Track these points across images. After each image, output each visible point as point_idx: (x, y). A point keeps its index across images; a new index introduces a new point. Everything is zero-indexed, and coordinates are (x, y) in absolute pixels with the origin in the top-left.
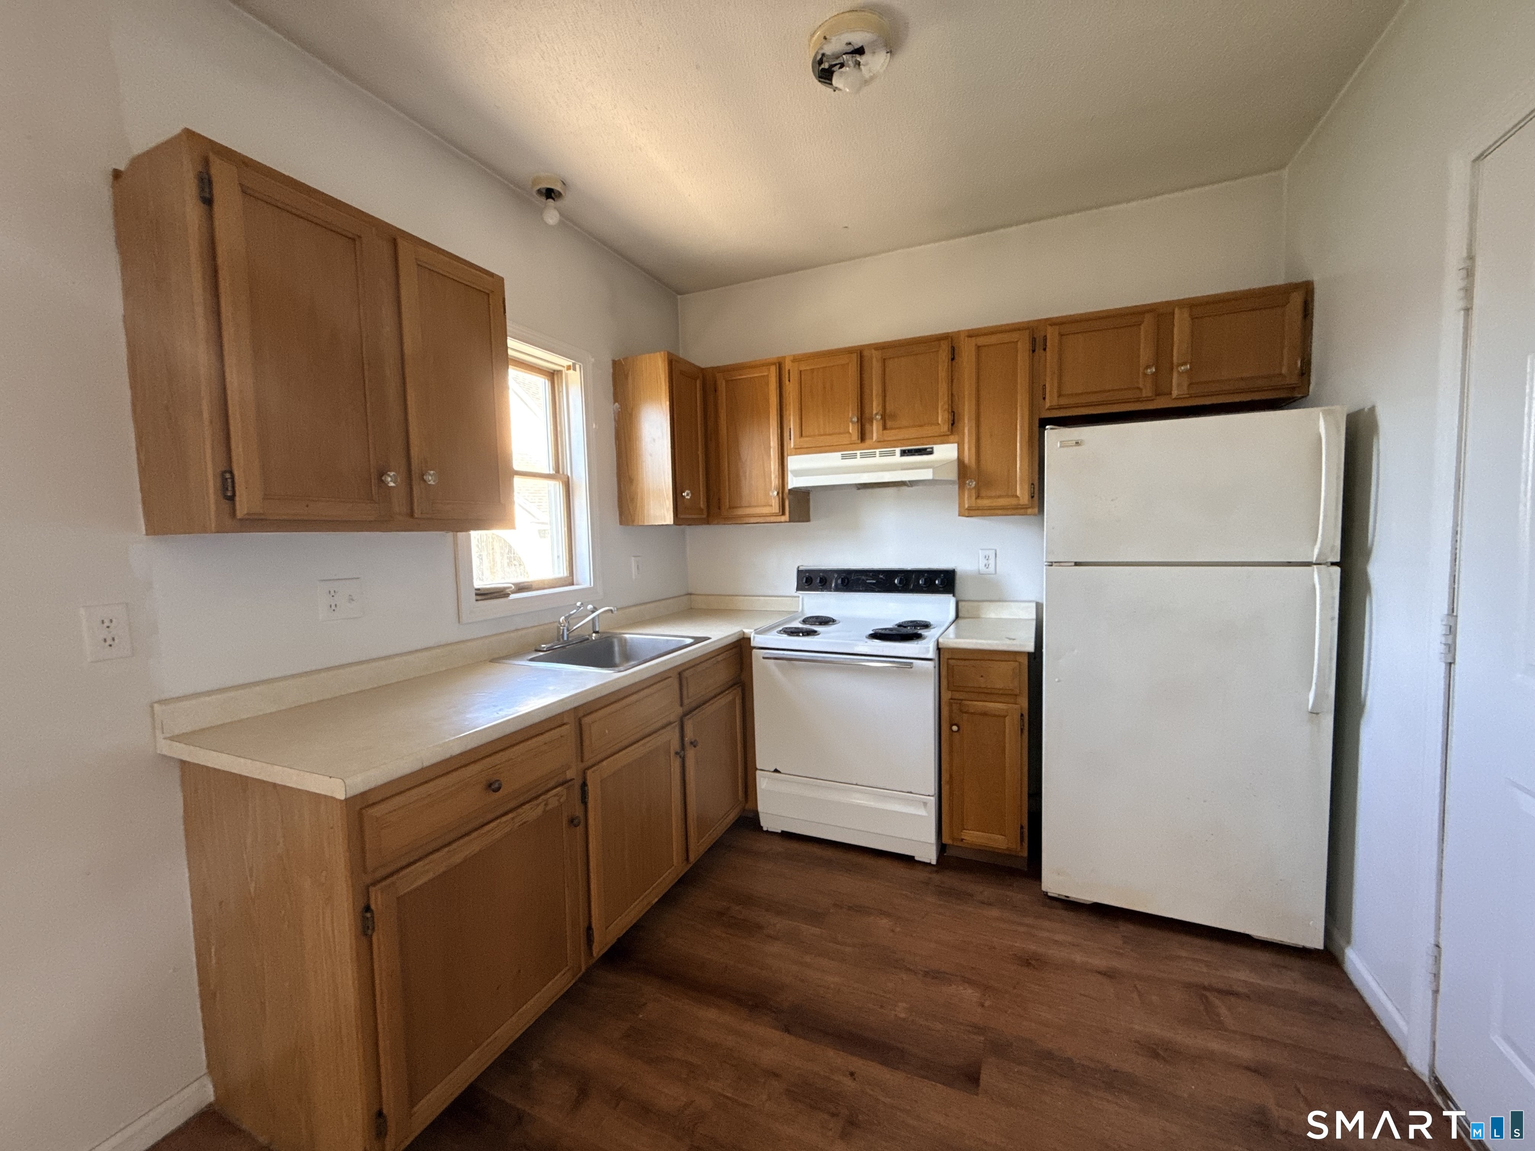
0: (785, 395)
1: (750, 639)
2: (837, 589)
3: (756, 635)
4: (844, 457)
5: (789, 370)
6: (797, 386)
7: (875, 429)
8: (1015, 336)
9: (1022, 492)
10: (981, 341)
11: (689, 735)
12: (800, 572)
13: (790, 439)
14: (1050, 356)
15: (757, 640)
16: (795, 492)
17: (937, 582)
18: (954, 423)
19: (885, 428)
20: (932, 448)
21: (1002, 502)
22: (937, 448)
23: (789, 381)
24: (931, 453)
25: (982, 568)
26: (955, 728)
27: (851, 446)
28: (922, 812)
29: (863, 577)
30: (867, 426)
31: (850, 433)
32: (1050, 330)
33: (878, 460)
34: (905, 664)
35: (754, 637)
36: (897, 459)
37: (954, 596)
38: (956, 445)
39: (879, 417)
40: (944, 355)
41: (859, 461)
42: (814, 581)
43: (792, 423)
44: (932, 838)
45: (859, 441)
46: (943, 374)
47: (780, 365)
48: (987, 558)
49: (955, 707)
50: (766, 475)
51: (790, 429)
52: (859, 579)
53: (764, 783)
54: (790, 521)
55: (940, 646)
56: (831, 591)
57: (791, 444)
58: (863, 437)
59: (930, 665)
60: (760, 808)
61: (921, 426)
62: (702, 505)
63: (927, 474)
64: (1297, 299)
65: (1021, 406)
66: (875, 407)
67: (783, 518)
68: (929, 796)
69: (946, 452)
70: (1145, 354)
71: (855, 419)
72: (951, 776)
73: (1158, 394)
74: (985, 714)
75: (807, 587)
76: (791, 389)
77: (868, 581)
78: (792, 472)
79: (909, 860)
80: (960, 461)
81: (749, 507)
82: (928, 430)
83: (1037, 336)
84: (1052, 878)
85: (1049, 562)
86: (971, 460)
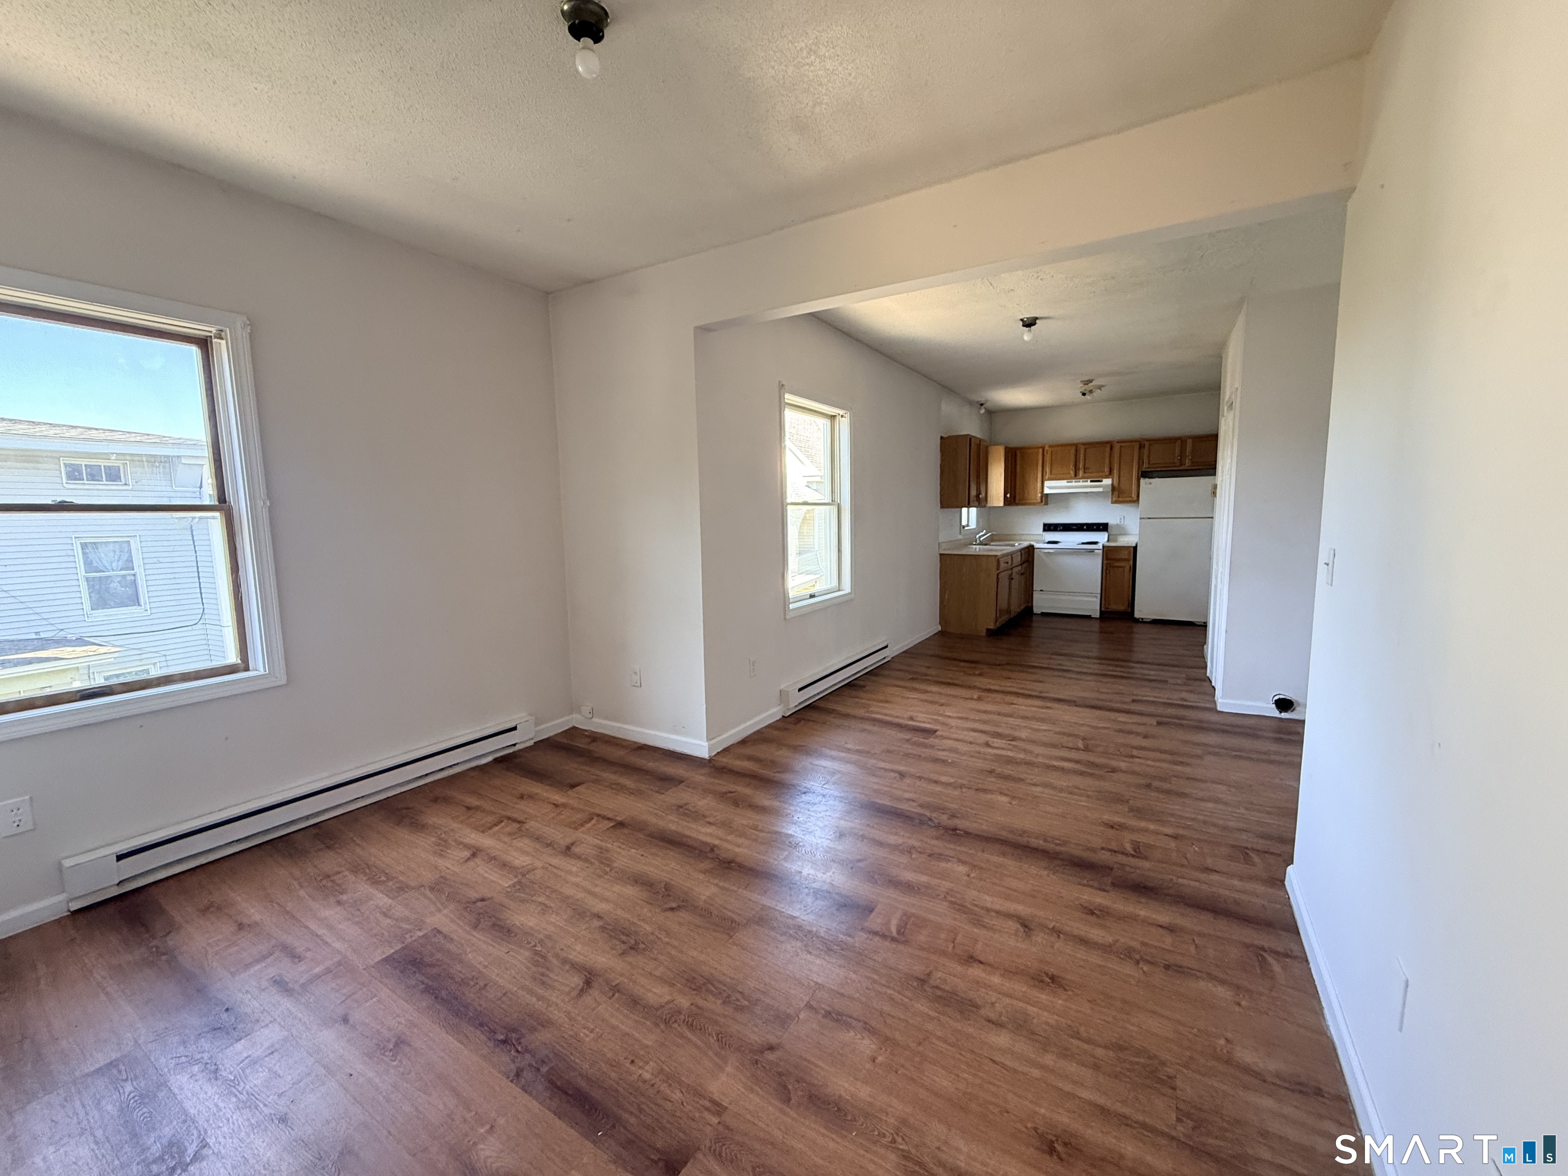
0: (1045, 459)
3: (1036, 544)
4: (1068, 483)
6: (1050, 455)
7: (1081, 473)
8: (1134, 443)
9: (1134, 496)
10: (1122, 444)
13: (1046, 475)
14: (1146, 451)
15: (1035, 546)
16: (1048, 495)
17: (1101, 527)
18: (1111, 471)
19: (1084, 472)
21: (1125, 499)
22: (1104, 480)
23: (1047, 453)
24: (1101, 481)
25: (1119, 523)
26: (1108, 572)
27: (1071, 479)
28: (1095, 599)
30: (1078, 472)
31: (1070, 474)
32: (1146, 443)
33: (1081, 484)
34: (1092, 551)
35: (1033, 545)
36: (1089, 483)
37: (1107, 531)
38: (1111, 479)
39: (1082, 469)
40: (1108, 449)
41: (1074, 484)
42: (1050, 528)
43: (1048, 470)
44: (1098, 607)
45: (1074, 477)
46: (1107, 453)
47: (1043, 449)
48: (1119, 518)
49: (1108, 565)
50: (1035, 489)
51: (1046, 471)
52: (1070, 527)
53: (1035, 592)
54: (1043, 506)
55: (1103, 548)
56: (1057, 532)
57: (1046, 477)
58: (1076, 475)
59: (1101, 552)
60: (1034, 605)
61: (1098, 473)
62: (1013, 498)
63: (1101, 490)
65: (1135, 469)
66: (1081, 466)
67: (1040, 505)
68: (1098, 594)
69: (1107, 482)
70: (1177, 453)
72: (1106, 588)
73: (1181, 465)
74: (1118, 567)
75: (1047, 530)
76: (1048, 458)
78: (1048, 487)
79: (1089, 617)
80: (1112, 484)
81: (1030, 500)
82: (1101, 474)
83: (1142, 444)
84: (1137, 615)
85: (1141, 518)
86: (1116, 484)
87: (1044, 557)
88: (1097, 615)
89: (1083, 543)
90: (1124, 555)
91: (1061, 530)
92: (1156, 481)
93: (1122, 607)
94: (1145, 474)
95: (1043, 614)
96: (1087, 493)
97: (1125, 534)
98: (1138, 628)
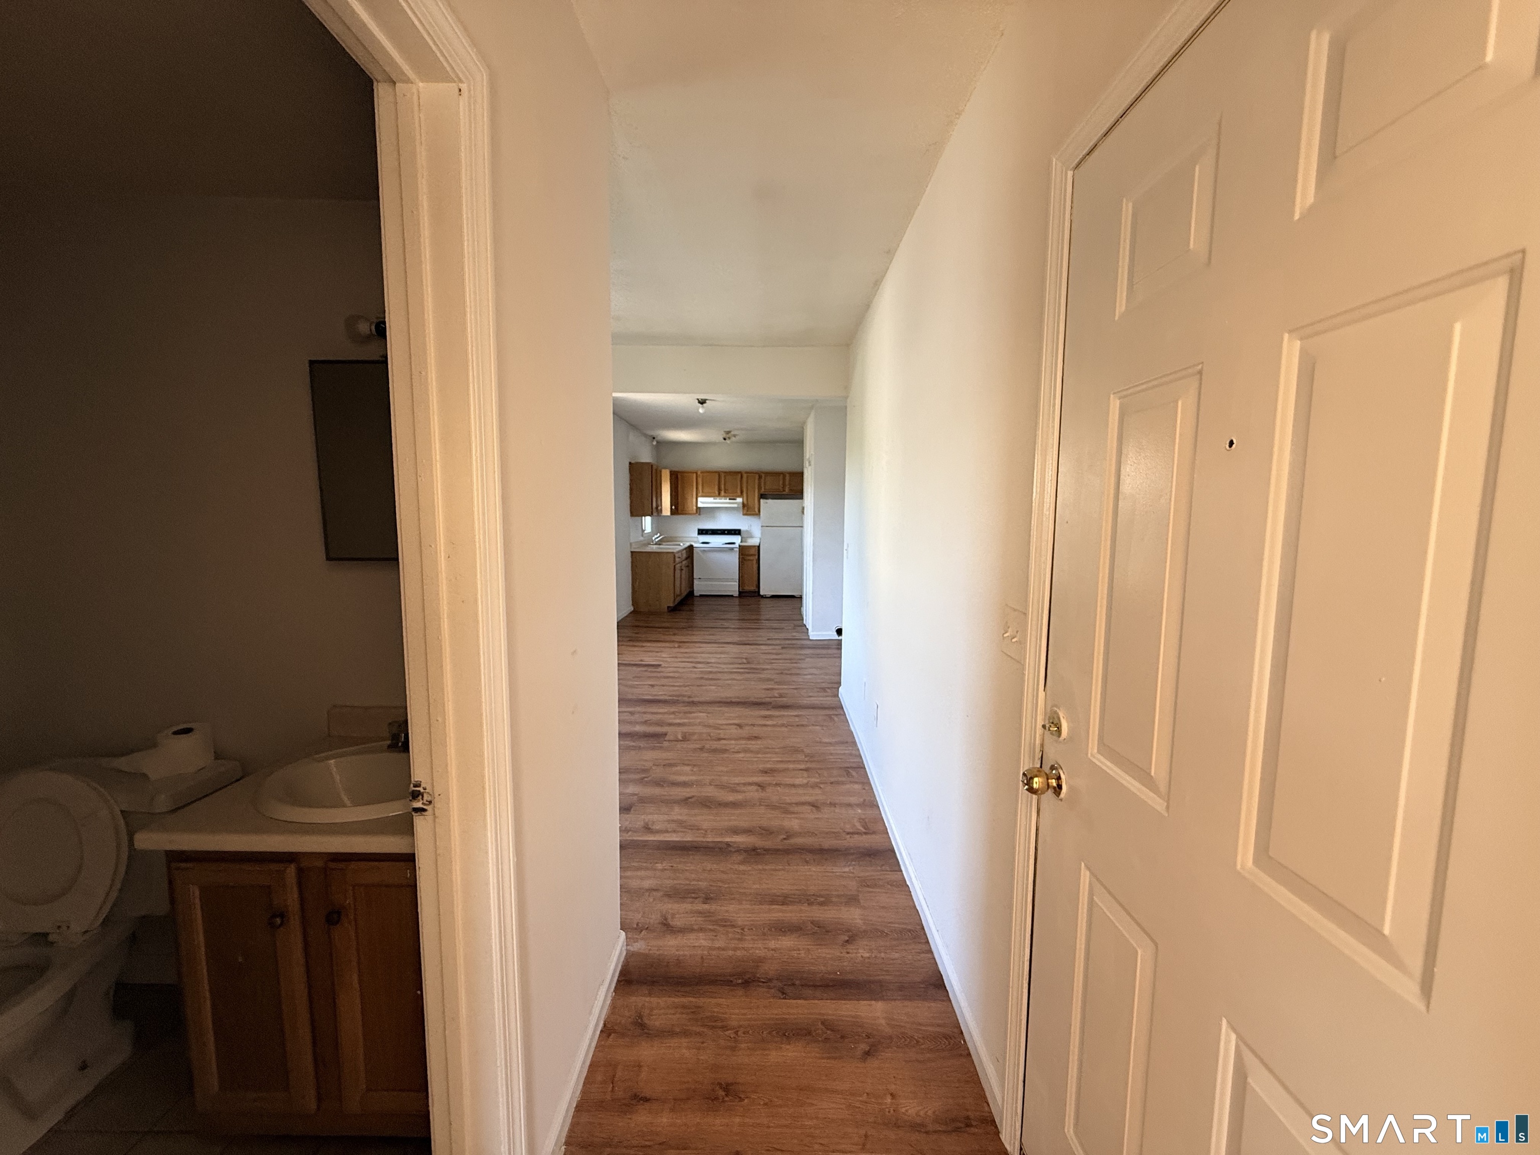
0: (698, 481)
1: (691, 547)
4: (713, 500)
6: (702, 479)
7: (723, 493)
8: (755, 473)
9: (757, 510)
10: (749, 474)
13: (699, 493)
14: (762, 480)
15: (695, 545)
16: (699, 508)
17: (736, 532)
18: (742, 492)
19: (725, 492)
21: (751, 514)
23: (699, 477)
24: (736, 500)
25: (747, 529)
26: (742, 564)
27: (715, 497)
28: (735, 583)
30: (720, 491)
31: (714, 494)
32: (763, 474)
33: (723, 501)
34: (732, 549)
35: (693, 545)
36: (728, 501)
37: (741, 536)
38: (742, 498)
40: (739, 477)
41: (718, 500)
43: (700, 489)
44: (737, 590)
45: (718, 496)
46: (739, 480)
47: (697, 473)
48: (748, 526)
49: (742, 559)
50: (692, 503)
53: (696, 582)
55: (739, 546)
57: (699, 495)
58: (719, 494)
59: (738, 550)
60: (695, 589)
62: (677, 510)
63: (735, 506)
65: (756, 492)
66: (723, 487)
69: (739, 500)
70: (781, 482)
71: (717, 490)
74: (748, 560)
75: (701, 534)
76: (700, 480)
78: (699, 503)
79: (732, 596)
80: (743, 503)
81: (688, 511)
82: (735, 494)
83: (761, 475)
84: (762, 593)
85: (762, 526)
86: (745, 502)
87: (701, 554)
88: (736, 594)
89: (726, 544)
90: (753, 551)
91: (710, 534)
92: (770, 501)
93: (753, 588)
94: (763, 496)
95: (701, 596)
96: (726, 508)
97: (752, 537)
98: (763, 601)
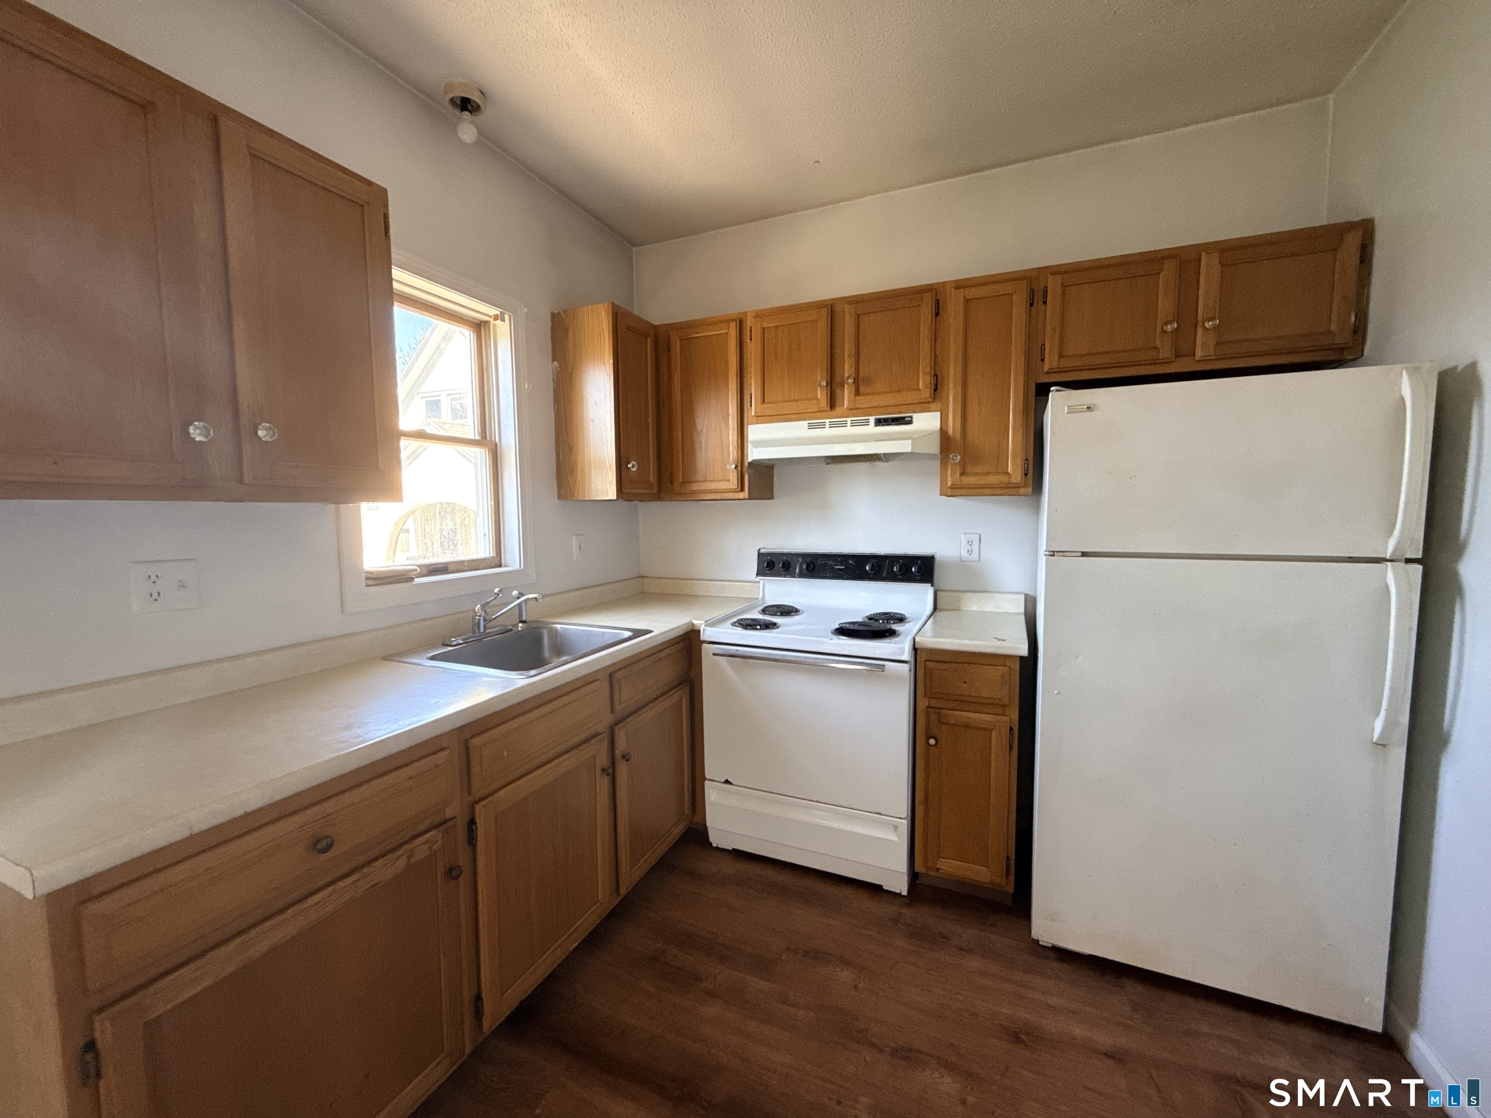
0: (746, 356)
1: (699, 631)
2: (802, 575)
3: (706, 628)
4: (811, 427)
5: (751, 327)
6: (759, 345)
7: (847, 395)
8: (1008, 288)
9: (1014, 467)
10: (971, 293)
11: (621, 746)
12: (760, 555)
13: (751, 406)
14: (1051, 310)
15: (708, 634)
16: (754, 464)
17: (913, 569)
18: (937, 388)
19: (857, 393)
20: (911, 417)
21: (991, 479)
22: (916, 417)
23: (751, 339)
24: (910, 422)
25: (964, 554)
26: (932, 741)
27: (818, 413)
28: (893, 837)
29: (831, 563)
30: (838, 391)
31: (818, 399)
32: (1051, 280)
33: (849, 430)
34: (876, 665)
35: (704, 630)
36: (871, 428)
37: (932, 585)
38: (939, 413)
39: (851, 381)
40: (927, 311)
41: (827, 431)
42: (776, 566)
43: (753, 388)
44: (902, 865)
45: (829, 408)
46: (925, 331)
47: (741, 323)
48: (970, 543)
49: (933, 717)
50: (724, 446)
51: (751, 394)
52: (826, 564)
53: (713, 795)
54: (750, 499)
55: (917, 646)
56: (794, 577)
57: (751, 411)
58: (832, 404)
59: (906, 669)
60: (709, 824)
61: (899, 391)
62: (652, 478)
63: (905, 447)
64: (1352, 242)
65: (1015, 369)
66: (847, 369)
67: (741, 495)
68: (900, 818)
69: (927, 422)
70: (1165, 306)
71: (824, 383)
72: (926, 797)
73: (1178, 355)
74: (967, 726)
75: (768, 572)
76: (753, 349)
77: (836, 567)
78: (753, 443)
79: (875, 889)
80: (943, 432)
81: (705, 481)
82: (910, 397)
83: (1036, 288)
84: (1043, 923)
86: (952, 427)
87: (731, 670)
90: (992, 688)
94: (1060, 381)
95: (744, 859)
96: (866, 460)
